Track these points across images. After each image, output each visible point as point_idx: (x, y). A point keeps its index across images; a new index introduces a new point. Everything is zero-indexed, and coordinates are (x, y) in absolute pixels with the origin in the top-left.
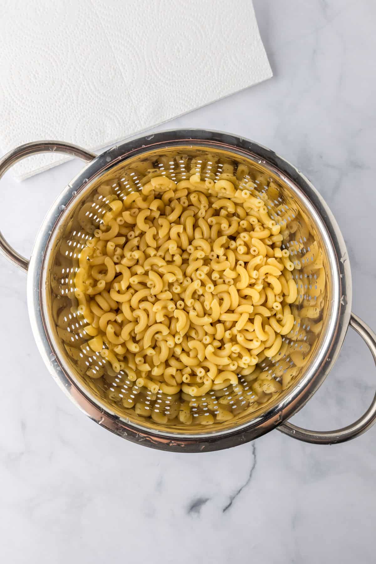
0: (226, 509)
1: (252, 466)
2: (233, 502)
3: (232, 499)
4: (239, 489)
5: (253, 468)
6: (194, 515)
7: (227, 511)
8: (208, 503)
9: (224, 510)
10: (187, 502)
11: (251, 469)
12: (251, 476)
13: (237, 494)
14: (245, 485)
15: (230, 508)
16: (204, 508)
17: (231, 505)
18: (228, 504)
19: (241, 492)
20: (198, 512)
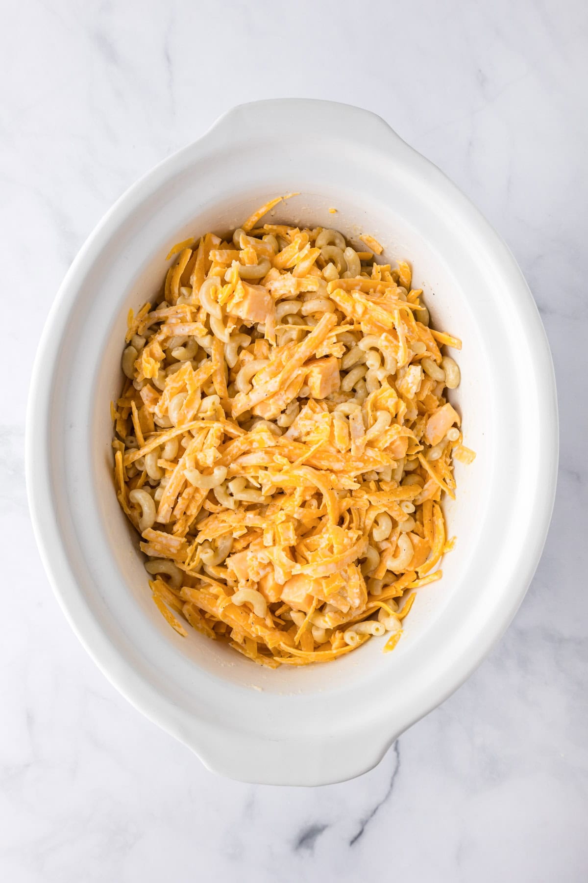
0: (354, 841)
1: (393, 769)
2: (366, 828)
3: (364, 823)
4: (375, 807)
5: (396, 772)
6: (305, 852)
7: (356, 844)
8: (326, 834)
9: (352, 842)
10: (293, 832)
11: (391, 775)
12: (392, 785)
13: (372, 816)
14: (384, 801)
15: (361, 837)
16: (322, 841)
17: (363, 834)
18: (358, 832)
19: (378, 812)
20: (311, 847)
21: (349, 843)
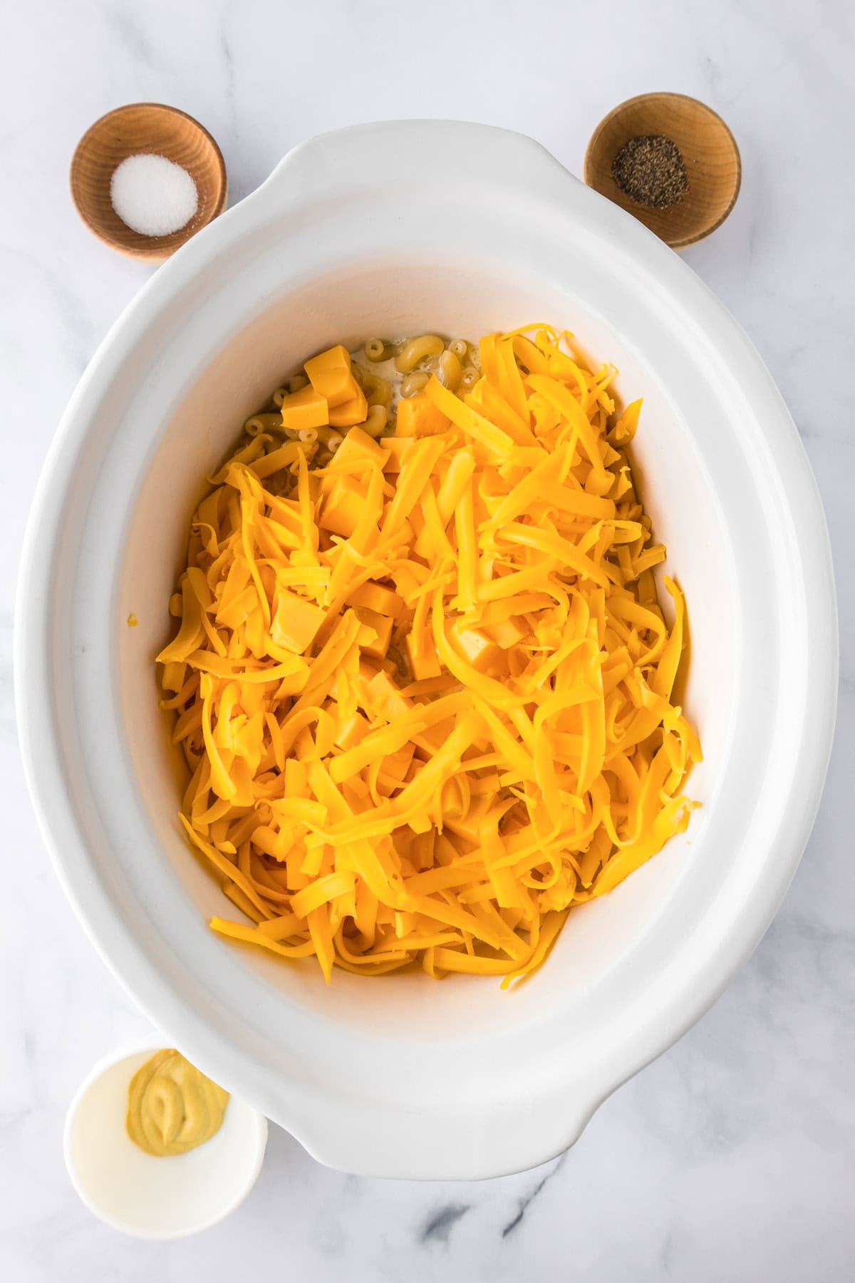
0: (508, 1230)
2: (527, 1211)
3: (524, 1204)
4: (540, 1181)
6: (435, 1245)
7: (511, 1234)
8: (467, 1217)
9: (506, 1232)
10: (419, 1215)
13: (536, 1193)
14: (552, 1174)
15: (518, 1227)
16: (459, 1229)
17: (523, 1220)
18: (515, 1216)
19: (544, 1188)
20: (445, 1238)
21: (502, 1233)
